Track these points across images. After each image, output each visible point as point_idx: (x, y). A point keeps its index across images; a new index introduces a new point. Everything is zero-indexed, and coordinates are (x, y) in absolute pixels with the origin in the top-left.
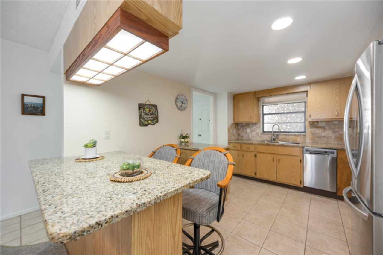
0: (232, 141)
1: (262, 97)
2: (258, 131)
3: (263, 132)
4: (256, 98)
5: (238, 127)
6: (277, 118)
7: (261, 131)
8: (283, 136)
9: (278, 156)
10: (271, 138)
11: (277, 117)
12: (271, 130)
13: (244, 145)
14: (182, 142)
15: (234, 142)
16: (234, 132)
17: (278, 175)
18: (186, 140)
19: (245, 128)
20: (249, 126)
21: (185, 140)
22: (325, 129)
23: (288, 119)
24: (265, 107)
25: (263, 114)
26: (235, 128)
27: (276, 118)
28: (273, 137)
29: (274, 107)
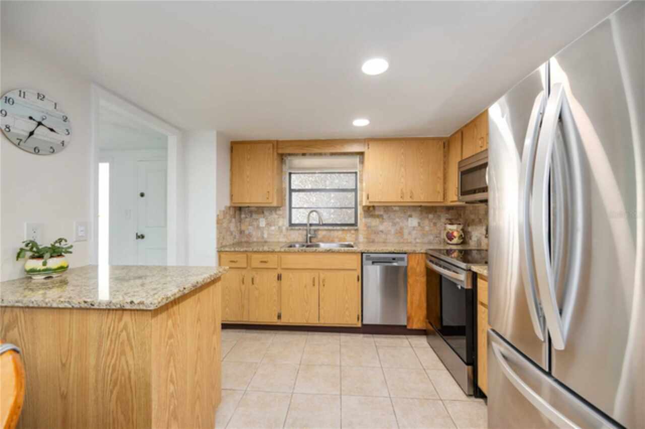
0: (227, 249)
1: (290, 155)
2: (280, 224)
3: (291, 225)
4: (278, 154)
5: (240, 214)
6: (315, 199)
7: (287, 223)
8: (324, 233)
9: (321, 272)
10: (305, 237)
11: (315, 196)
12: (305, 222)
13: (255, 256)
14: (33, 271)
15: (233, 249)
16: (232, 227)
17: (322, 311)
18: (54, 263)
19: (255, 216)
20: (263, 213)
21: (45, 264)
22: (383, 219)
23: (332, 201)
24: (293, 176)
25: (291, 191)
26: (235, 217)
27: (313, 199)
28: (309, 235)
29: (309, 177)
